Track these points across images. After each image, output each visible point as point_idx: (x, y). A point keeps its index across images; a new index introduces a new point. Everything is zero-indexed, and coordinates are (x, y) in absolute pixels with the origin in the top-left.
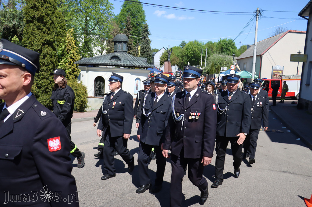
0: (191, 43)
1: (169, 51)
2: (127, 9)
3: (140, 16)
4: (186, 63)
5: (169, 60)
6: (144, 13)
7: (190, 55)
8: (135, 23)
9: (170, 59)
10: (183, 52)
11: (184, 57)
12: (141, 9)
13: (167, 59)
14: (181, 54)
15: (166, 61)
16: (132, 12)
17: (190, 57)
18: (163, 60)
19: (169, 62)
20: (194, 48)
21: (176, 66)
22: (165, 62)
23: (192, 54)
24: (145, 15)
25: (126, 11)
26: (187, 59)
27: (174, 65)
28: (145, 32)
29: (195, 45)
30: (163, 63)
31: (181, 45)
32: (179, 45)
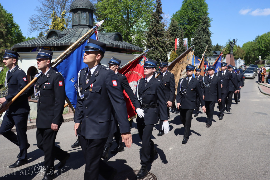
0: (263, 36)
1: (232, 43)
2: (188, 3)
3: (202, 9)
4: (258, 57)
5: (231, 53)
6: (206, 6)
7: (262, 49)
8: (196, 17)
9: (232, 51)
10: (254, 46)
11: (255, 51)
12: (204, 3)
13: (230, 52)
14: (252, 48)
15: (228, 54)
16: (193, 6)
17: (262, 50)
18: (225, 53)
19: (232, 56)
20: (267, 41)
21: (240, 59)
22: (227, 56)
23: (265, 47)
24: (208, 8)
25: (186, 6)
26: (259, 53)
27: (238, 59)
28: (204, 24)
29: (269, 36)
30: (224, 56)
31: (255, 40)
32: (254, 40)
